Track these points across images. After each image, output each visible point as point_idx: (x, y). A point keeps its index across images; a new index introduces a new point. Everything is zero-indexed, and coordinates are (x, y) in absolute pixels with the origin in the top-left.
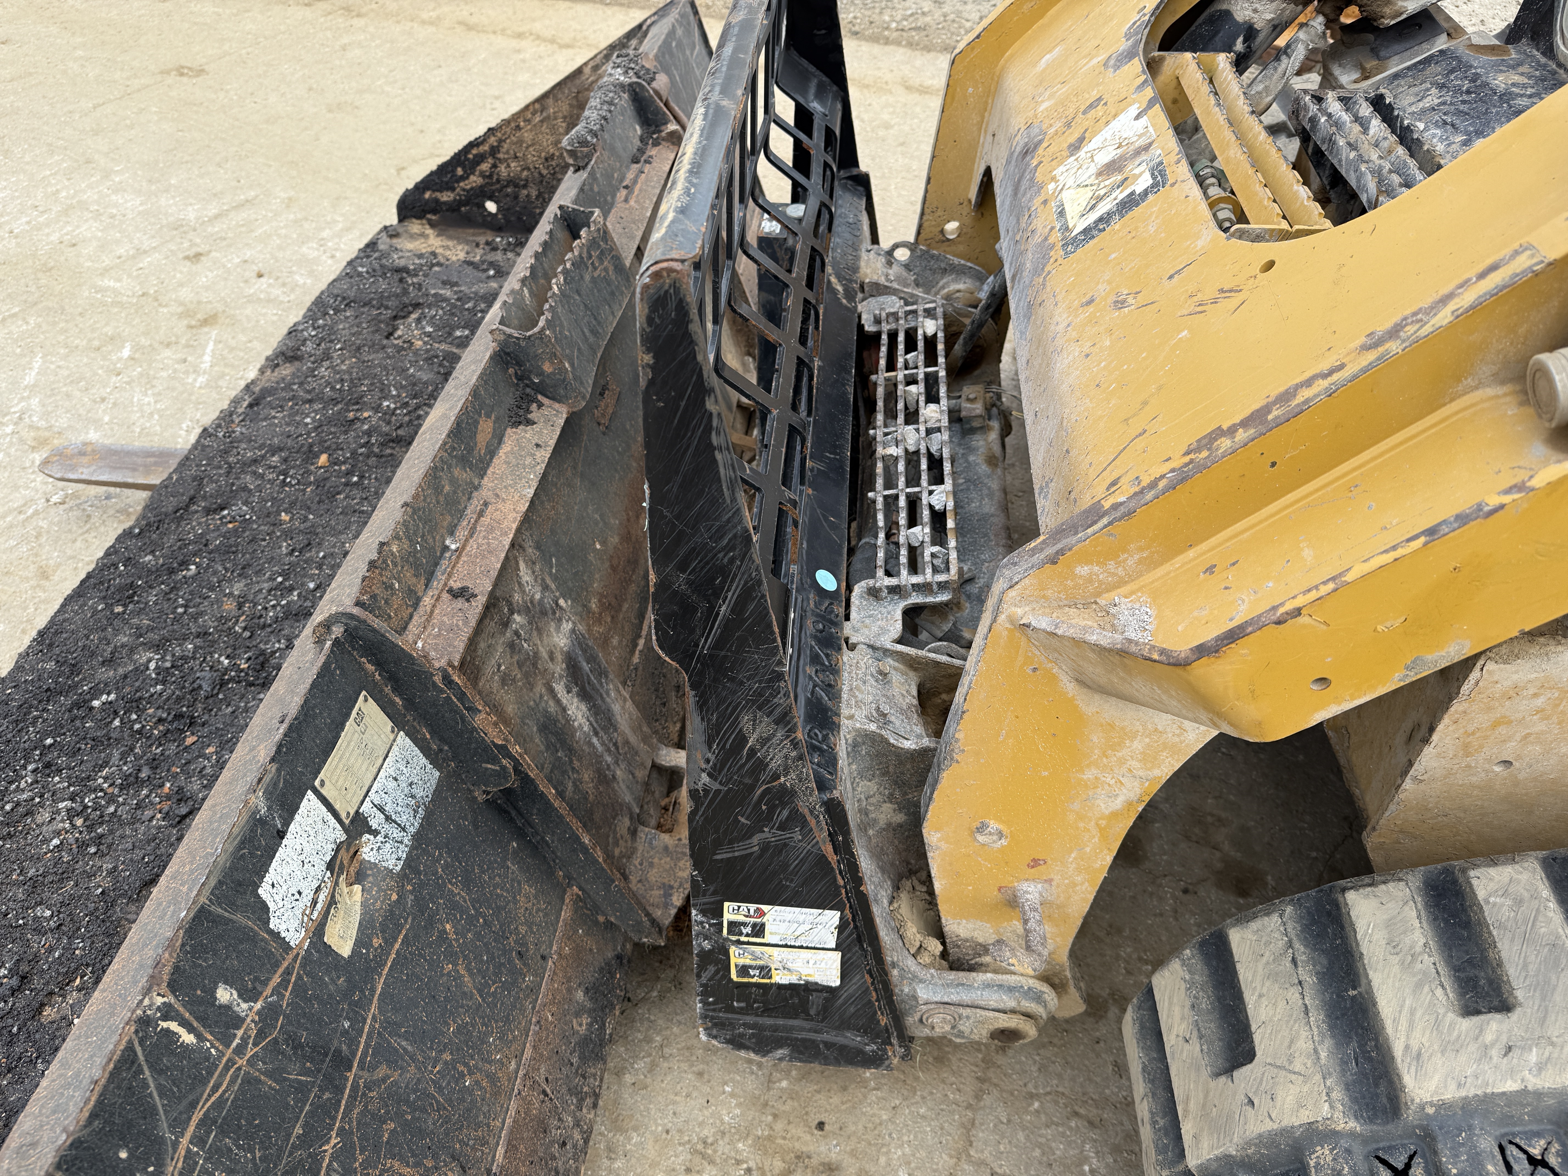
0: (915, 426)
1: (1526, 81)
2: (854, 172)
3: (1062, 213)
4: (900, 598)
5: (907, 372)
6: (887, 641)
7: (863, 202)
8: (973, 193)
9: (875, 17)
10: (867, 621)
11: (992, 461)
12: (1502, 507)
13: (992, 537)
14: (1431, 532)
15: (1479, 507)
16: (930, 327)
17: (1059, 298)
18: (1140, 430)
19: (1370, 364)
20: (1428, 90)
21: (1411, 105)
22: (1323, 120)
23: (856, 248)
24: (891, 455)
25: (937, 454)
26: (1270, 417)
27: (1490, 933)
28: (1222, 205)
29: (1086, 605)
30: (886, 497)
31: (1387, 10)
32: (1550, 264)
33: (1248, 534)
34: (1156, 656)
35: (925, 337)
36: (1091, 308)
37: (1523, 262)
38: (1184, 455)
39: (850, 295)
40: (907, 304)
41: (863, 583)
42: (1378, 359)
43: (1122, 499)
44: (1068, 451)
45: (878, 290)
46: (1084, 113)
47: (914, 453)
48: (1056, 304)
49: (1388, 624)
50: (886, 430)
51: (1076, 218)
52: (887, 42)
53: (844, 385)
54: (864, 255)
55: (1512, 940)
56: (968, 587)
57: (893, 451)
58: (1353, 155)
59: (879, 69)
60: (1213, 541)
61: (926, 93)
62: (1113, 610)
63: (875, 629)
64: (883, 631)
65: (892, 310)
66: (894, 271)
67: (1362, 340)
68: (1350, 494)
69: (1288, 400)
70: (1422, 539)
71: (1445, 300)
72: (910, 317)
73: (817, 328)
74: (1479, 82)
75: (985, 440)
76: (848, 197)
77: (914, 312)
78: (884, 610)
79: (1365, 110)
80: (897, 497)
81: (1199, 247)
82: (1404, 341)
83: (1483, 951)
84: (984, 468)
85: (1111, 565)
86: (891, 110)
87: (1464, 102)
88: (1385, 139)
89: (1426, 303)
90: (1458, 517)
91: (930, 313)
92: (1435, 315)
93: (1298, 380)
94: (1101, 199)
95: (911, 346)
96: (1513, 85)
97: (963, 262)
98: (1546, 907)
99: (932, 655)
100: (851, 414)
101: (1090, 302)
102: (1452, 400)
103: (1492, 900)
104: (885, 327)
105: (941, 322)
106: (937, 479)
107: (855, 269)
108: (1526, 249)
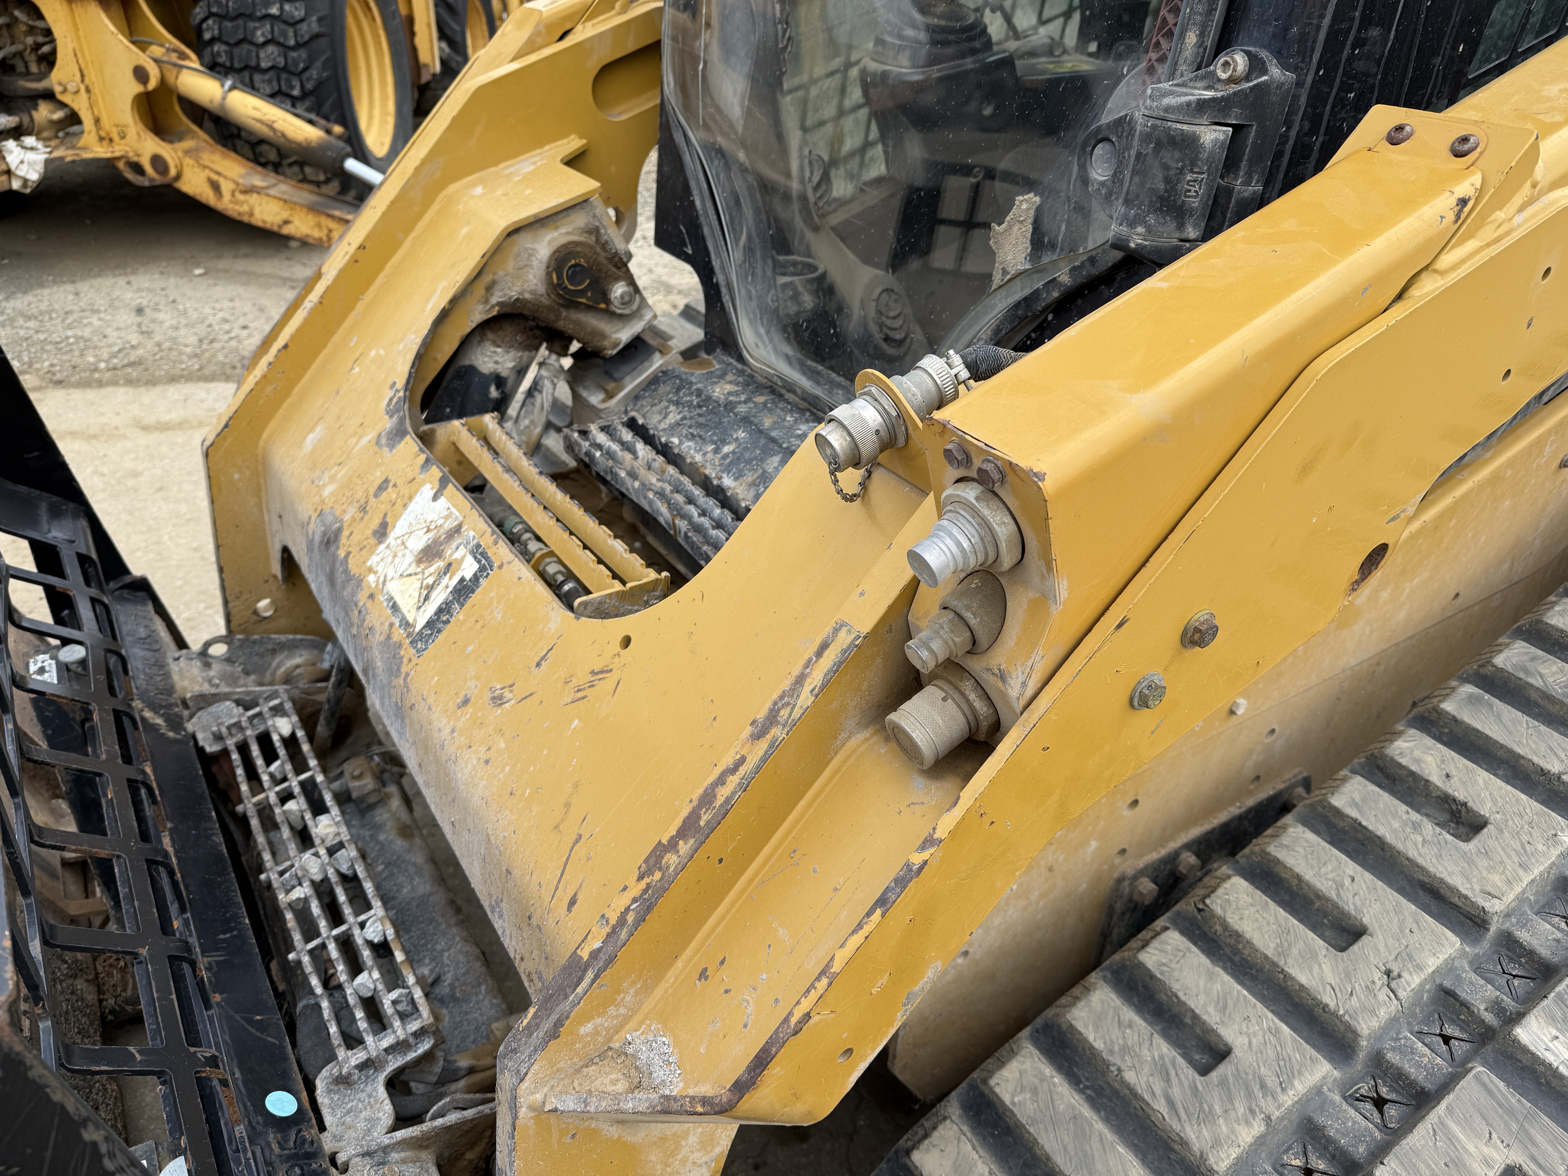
0: (312, 851)
1: (736, 388)
2: (127, 579)
3: (395, 608)
4: (376, 1070)
5: (278, 789)
6: (380, 1137)
7: (150, 607)
8: (276, 568)
9: (76, 360)
10: (348, 1119)
11: (405, 832)
12: (925, 863)
13: (440, 920)
14: (882, 902)
15: (908, 866)
16: (284, 726)
17: (431, 701)
18: (575, 837)
19: (766, 753)
20: (667, 408)
21: (660, 422)
22: (598, 454)
23: (161, 665)
24: (298, 899)
25: (349, 873)
26: (702, 823)
27: (1028, 1132)
28: (548, 560)
29: (602, 1056)
30: (311, 952)
31: (606, 343)
32: (865, 637)
33: (722, 925)
34: (700, 1109)
35: (284, 740)
36: (469, 709)
37: (844, 639)
38: (638, 880)
39: (176, 723)
40: (247, 709)
41: (325, 1073)
42: (771, 746)
43: (597, 944)
44: (508, 872)
45: (205, 701)
46: (376, 496)
47: (322, 881)
48: (430, 708)
49: (879, 984)
50: (280, 868)
51: (414, 611)
52: (101, 384)
53: (209, 837)
54: (174, 668)
55: (1046, 1130)
56: (437, 990)
57: (298, 893)
58: (637, 484)
59: (102, 415)
60: (694, 944)
61: (168, 429)
62: (630, 1050)
63: (361, 1125)
64: (372, 1122)
65: (232, 721)
66: (216, 669)
67: (749, 730)
68: (792, 861)
69: (711, 802)
70: (879, 912)
71: (800, 680)
72: (255, 721)
73: (154, 802)
74: (703, 397)
75: (389, 811)
76: (130, 608)
77: (259, 715)
78: (363, 1095)
79: (627, 435)
80: (323, 946)
81: (553, 630)
82: (784, 726)
83: (1030, 1150)
84: (400, 844)
85: (612, 1010)
86: (133, 456)
87: (700, 415)
88: (654, 460)
89: (786, 685)
90: (896, 881)
91: (278, 711)
92: (798, 696)
93: (711, 779)
94: (431, 588)
95: (270, 756)
96: (729, 394)
97: (290, 637)
98: (1054, 1085)
99: (439, 1122)
100: (230, 869)
101: (466, 702)
102: (836, 753)
103: (1016, 1100)
104: (231, 743)
105: (295, 718)
106: (361, 904)
107: (170, 690)
108: (842, 626)
